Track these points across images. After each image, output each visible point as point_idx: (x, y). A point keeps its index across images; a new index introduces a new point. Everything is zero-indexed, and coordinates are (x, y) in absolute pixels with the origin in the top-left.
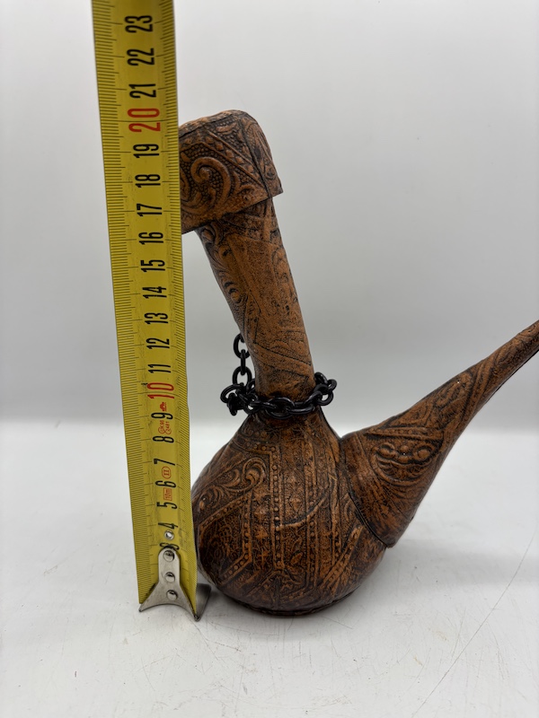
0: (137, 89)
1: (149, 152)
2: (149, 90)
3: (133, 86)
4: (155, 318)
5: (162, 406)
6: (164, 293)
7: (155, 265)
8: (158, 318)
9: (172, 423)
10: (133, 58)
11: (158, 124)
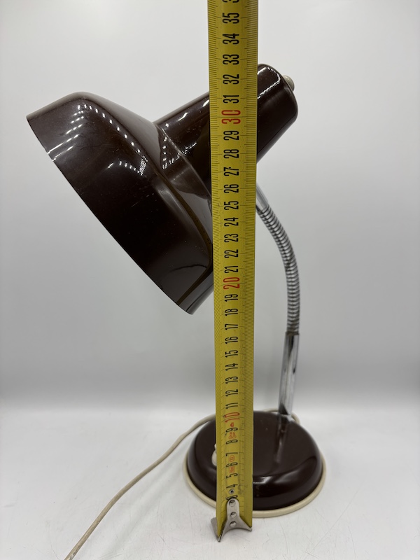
0: (228, 268)
1: (232, 298)
2: (235, 269)
3: (226, 268)
4: (230, 380)
5: (232, 425)
6: (236, 366)
7: (232, 353)
8: (232, 380)
9: (237, 433)
10: (227, 254)
11: (239, 285)
